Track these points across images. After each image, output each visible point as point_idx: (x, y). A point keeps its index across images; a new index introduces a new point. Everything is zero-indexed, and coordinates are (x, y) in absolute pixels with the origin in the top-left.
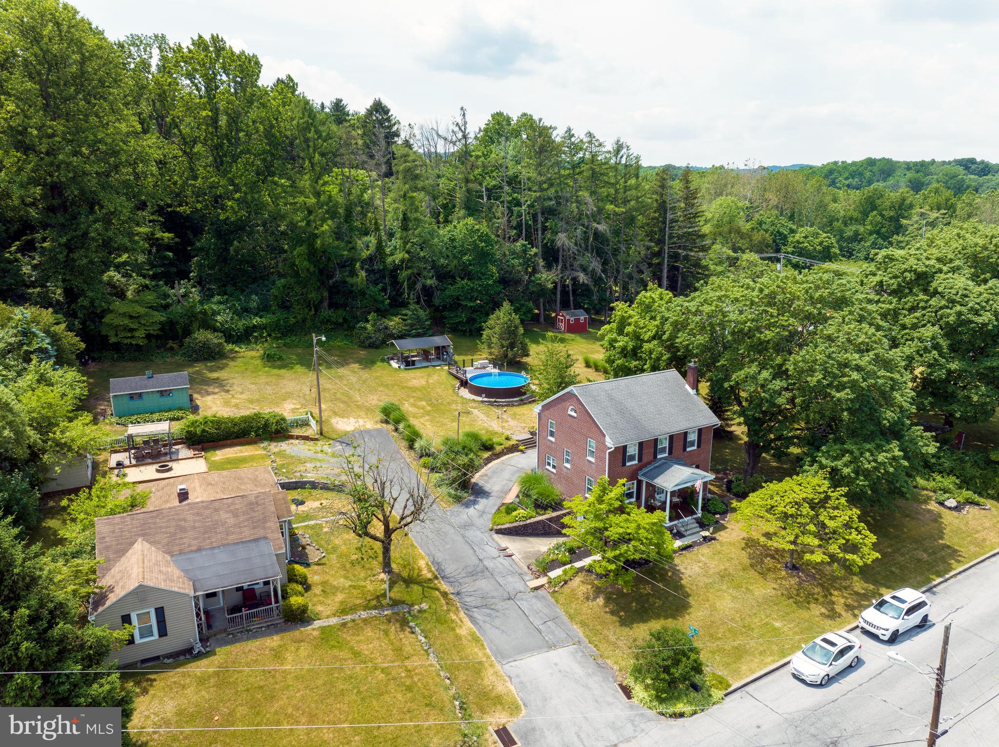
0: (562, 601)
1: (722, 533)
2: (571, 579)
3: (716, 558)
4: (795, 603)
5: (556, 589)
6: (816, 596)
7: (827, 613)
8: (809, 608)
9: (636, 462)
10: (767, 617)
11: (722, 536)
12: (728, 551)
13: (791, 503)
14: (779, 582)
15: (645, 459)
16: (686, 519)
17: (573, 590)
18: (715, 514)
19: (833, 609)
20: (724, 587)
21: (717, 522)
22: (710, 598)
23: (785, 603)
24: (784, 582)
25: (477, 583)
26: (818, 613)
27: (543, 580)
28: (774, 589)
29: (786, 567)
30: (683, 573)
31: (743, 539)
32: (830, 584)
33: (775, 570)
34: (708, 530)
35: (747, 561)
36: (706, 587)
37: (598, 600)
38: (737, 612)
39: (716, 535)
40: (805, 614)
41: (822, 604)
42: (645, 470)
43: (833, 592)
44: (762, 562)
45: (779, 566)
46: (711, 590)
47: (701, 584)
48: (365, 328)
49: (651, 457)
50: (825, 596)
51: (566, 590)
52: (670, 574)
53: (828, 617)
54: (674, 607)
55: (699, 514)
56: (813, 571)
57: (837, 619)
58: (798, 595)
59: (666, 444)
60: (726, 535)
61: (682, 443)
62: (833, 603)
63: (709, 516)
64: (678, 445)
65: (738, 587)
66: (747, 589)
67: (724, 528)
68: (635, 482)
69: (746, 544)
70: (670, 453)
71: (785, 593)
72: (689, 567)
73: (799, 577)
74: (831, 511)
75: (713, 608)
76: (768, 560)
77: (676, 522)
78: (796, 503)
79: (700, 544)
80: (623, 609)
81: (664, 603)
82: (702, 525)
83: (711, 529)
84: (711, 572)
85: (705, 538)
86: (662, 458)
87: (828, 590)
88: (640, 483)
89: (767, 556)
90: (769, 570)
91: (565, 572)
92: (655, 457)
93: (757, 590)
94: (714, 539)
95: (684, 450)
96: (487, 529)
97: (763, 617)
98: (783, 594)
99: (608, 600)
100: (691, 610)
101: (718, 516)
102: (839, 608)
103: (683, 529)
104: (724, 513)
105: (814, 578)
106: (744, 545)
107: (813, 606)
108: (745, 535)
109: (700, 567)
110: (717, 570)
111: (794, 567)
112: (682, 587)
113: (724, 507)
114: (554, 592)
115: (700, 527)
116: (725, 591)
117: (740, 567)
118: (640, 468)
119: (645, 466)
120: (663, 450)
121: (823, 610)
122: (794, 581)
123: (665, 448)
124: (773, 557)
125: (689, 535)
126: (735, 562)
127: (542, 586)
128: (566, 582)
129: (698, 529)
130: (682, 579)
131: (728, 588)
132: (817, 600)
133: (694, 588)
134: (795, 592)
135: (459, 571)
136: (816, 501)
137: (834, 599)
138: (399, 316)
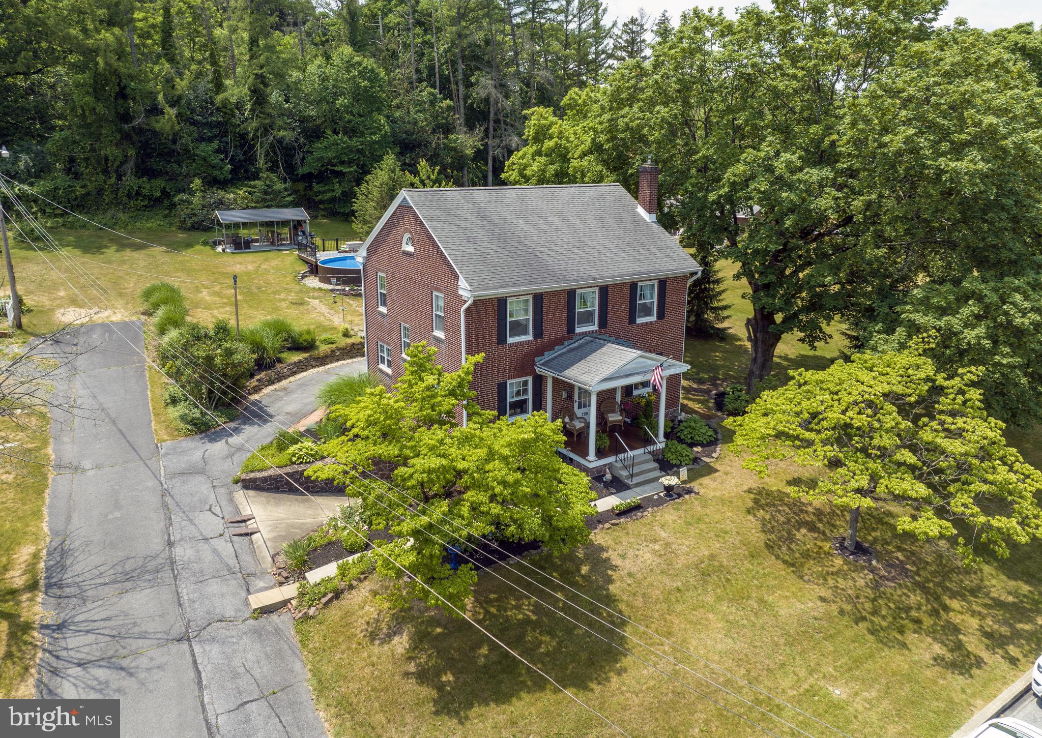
0: (316, 641)
1: (706, 480)
2: (351, 587)
3: (692, 532)
4: (872, 632)
5: (312, 611)
6: (914, 614)
7: (949, 656)
8: (904, 645)
9: (529, 337)
10: (811, 672)
11: (706, 486)
12: (718, 517)
13: (856, 403)
14: (831, 582)
15: (550, 333)
16: (631, 454)
17: (348, 614)
18: (691, 445)
19: (959, 646)
20: (710, 599)
21: (696, 460)
22: (676, 628)
23: (849, 633)
24: (842, 583)
25: (127, 597)
26: (927, 656)
27: (290, 590)
28: (823, 599)
29: (843, 548)
30: (614, 568)
31: (750, 491)
32: (939, 584)
33: (819, 555)
34: (677, 474)
35: (757, 537)
36: (667, 600)
37: (396, 640)
38: (739, 662)
39: (695, 485)
40: (896, 660)
41: (932, 632)
42: (548, 356)
43: (948, 601)
44: (791, 539)
45: (827, 546)
46: (679, 608)
47: (656, 593)
48: (190, 203)
49: (563, 330)
50: (935, 613)
51: (334, 612)
52: (585, 570)
53: (953, 666)
54: (584, 656)
55: (660, 443)
56: (900, 555)
57: (975, 671)
58: (875, 612)
59: (594, 306)
60: (713, 485)
61: (626, 306)
62: (956, 630)
63: (680, 447)
64: (619, 308)
65: (739, 598)
66: (761, 601)
67: (710, 470)
68: (530, 379)
69: (756, 501)
70: (603, 324)
71: (848, 607)
72: (631, 553)
73: (872, 571)
74: (949, 419)
75: (681, 653)
76: (802, 534)
77: (611, 459)
78: (870, 404)
79: (659, 503)
80: (451, 665)
81: (560, 644)
82: (666, 466)
83: (684, 472)
84: (680, 563)
85: (669, 489)
86: (585, 334)
87: (937, 598)
88: (539, 381)
89: (801, 524)
90: (806, 555)
91: (343, 571)
92: (571, 330)
93: (782, 603)
94: (689, 491)
95: (632, 320)
96: (230, 479)
97: (802, 673)
98: (842, 612)
99: (420, 640)
100: (626, 661)
101: (698, 449)
102: (973, 644)
103: (624, 473)
104: (711, 443)
105: (904, 572)
106: (750, 504)
107: (911, 638)
108: (752, 482)
109: (654, 552)
110: (692, 559)
111: (859, 549)
112: (610, 600)
113: (711, 433)
114: (307, 618)
115: (661, 469)
116: (712, 609)
117: (743, 551)
118: (540, 352)
119: (550, 346)
120: (587, 318)
121: (938, 649)
122: (862, 580)
123: (591, 313)
124: (812, 528)
125: (638, 485)
126: (735, 539)
127: (285, 603)
128: (337, 594)
129: (657, 473)
130: (610, 581)
131: (719, 599)
132: (918, 621)
133: (639, 602)
134: (868, 606)
135: (102, 569)
136: (912, 399)
137: (956, 619)
138: (245, 189)
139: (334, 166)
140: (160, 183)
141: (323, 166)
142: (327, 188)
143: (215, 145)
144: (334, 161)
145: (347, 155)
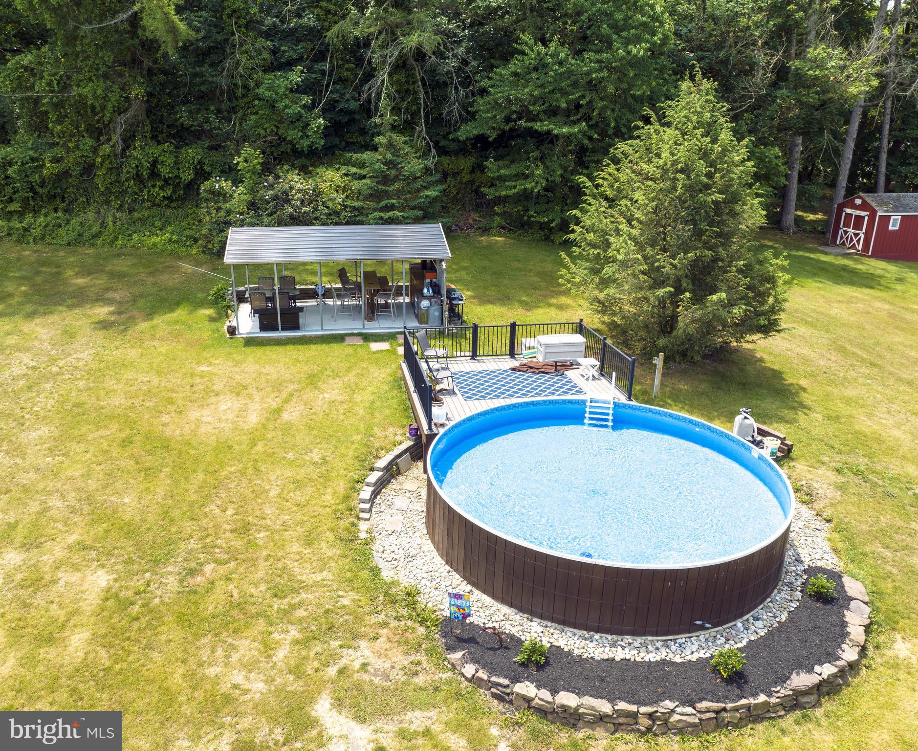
138: (344, 170)
139: (534, 118)
140: (192, 153)
141: (508, 120)
142: (513, 170)
143: (296, 76)
144: (535, 108)
145: (566, 94)
